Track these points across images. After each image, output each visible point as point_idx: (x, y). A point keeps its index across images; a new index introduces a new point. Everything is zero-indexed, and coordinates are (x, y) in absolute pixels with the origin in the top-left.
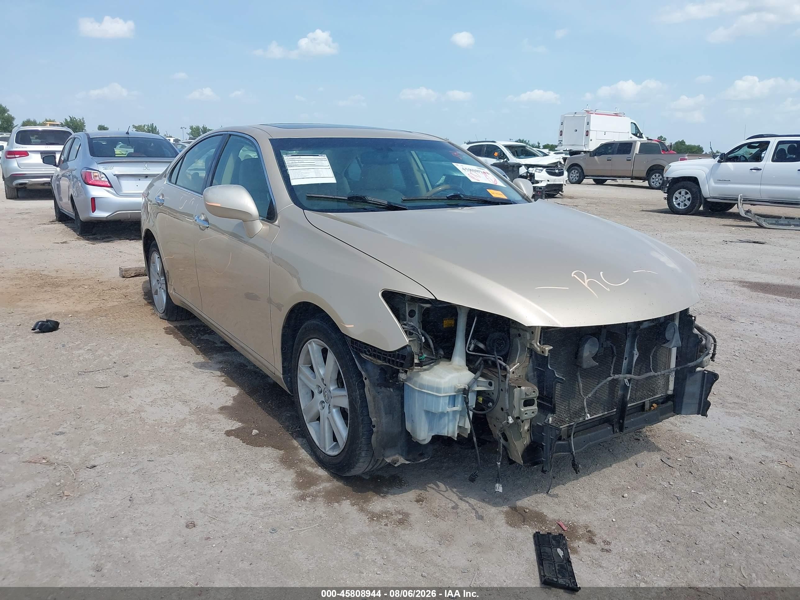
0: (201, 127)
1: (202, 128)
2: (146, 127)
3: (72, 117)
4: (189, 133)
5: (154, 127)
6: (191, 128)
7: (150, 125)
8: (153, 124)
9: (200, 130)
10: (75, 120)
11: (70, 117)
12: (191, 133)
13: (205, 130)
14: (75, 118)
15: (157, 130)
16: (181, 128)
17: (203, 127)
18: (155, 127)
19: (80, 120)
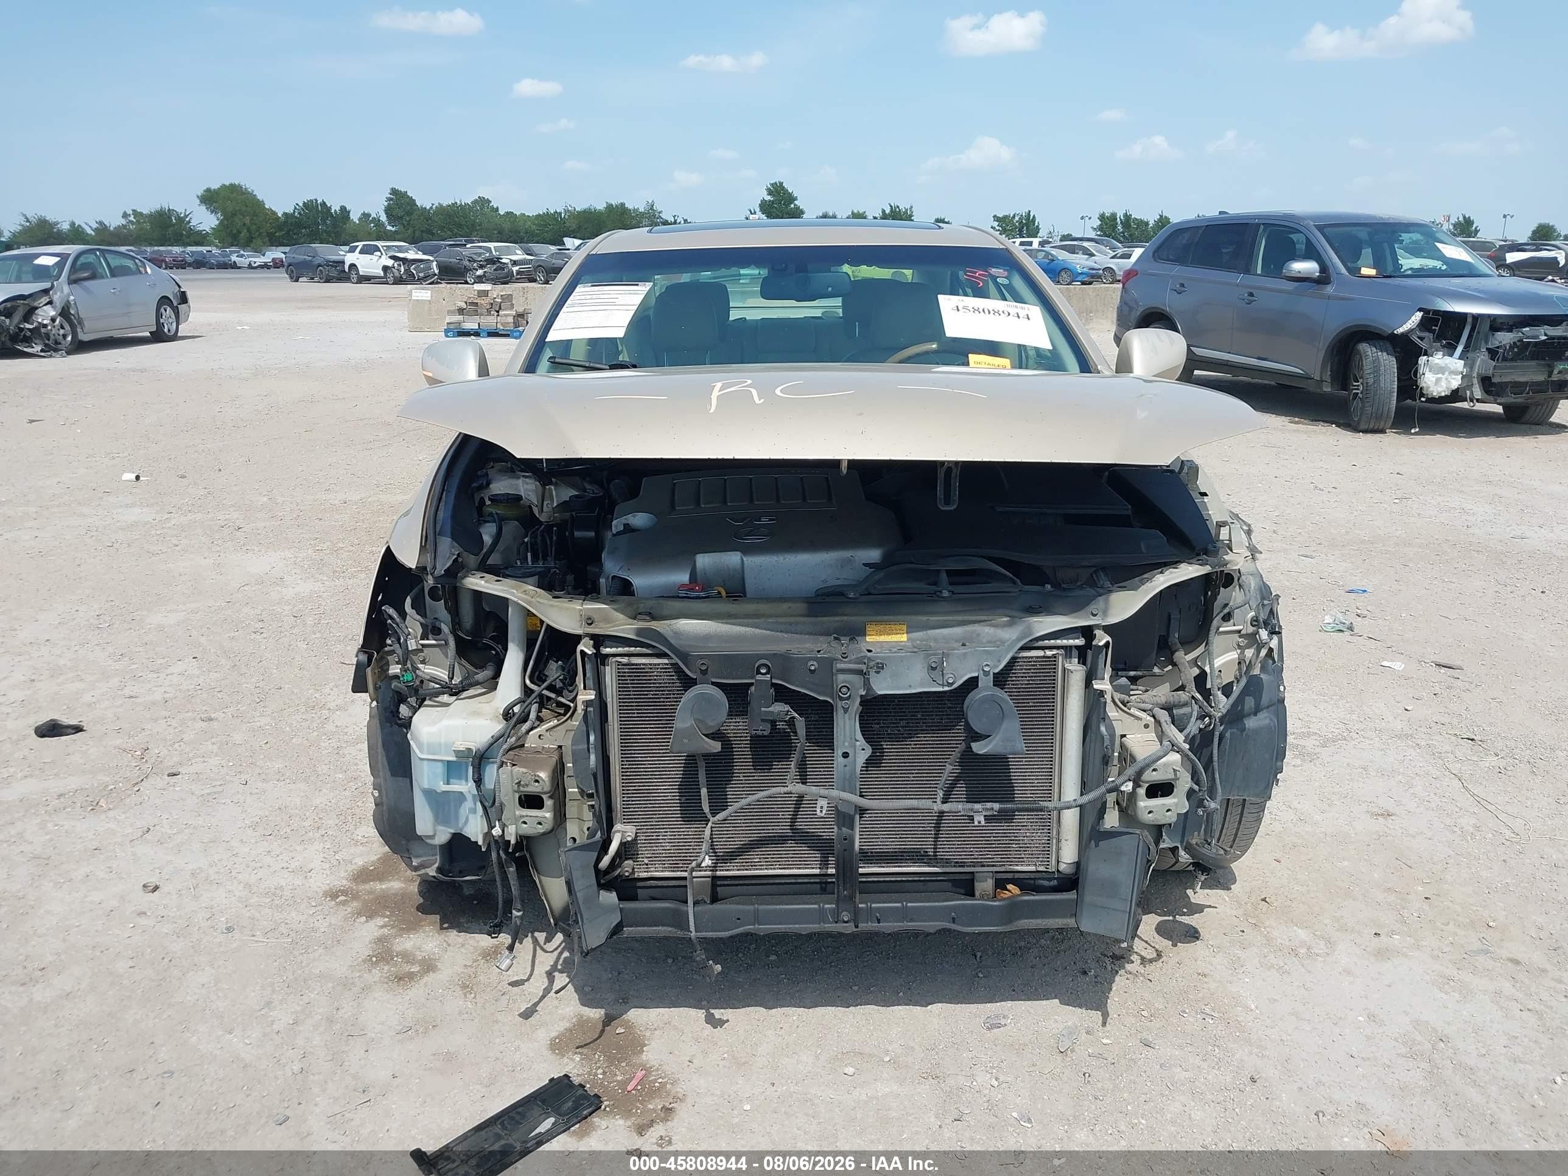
0: (1120, 215)
1: (1122, 218)
2: (1017, 218)
3: (893, 205)
4: (1095, 227)
5: (1031, 217)
6: (1102, 217)
7: (1024, 214)
8: (1030, 211)
9: (1118, 219)
10: (898, 210)
11: (891, 206)
12: (1100, 228)
13: (1128, 221)
14: (898, 207)
15: (1036, 224)
16: (1082, 218)
17: (1126, 215)
18: (1034, 217)
19: (907, 210)
